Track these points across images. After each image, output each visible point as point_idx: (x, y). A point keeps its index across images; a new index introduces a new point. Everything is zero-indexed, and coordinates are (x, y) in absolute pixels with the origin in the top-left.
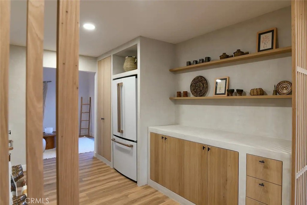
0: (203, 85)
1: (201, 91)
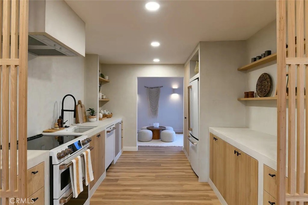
0: (268, 83)
1: (266, 90)
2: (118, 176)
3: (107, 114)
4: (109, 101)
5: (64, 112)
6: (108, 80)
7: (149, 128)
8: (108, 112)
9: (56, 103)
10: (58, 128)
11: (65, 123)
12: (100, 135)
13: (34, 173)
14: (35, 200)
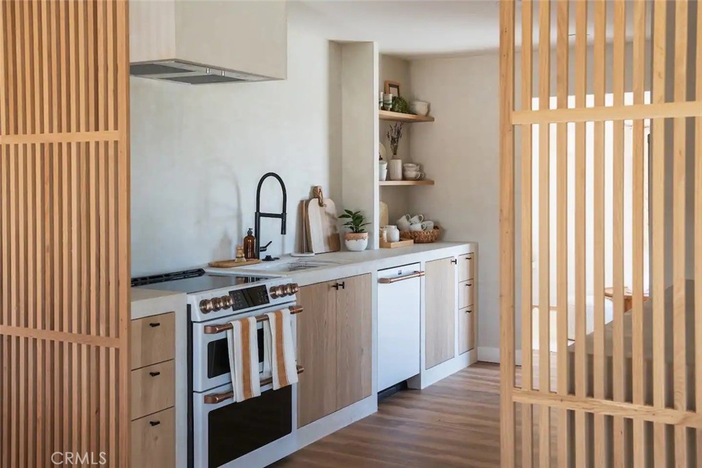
3: (420, 230)
5: (262, 218)
6: (427, 115)
8: (425, 224)
10: (244, 259)
11: (264, 249)
12: (343, 285)
13: (153, 325)
14: (153, 374)
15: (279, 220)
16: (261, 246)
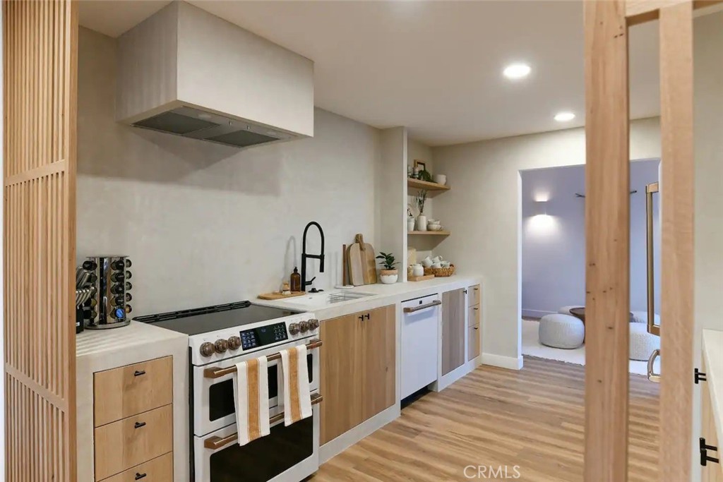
2: (427, 424)
3: (440, 267)
4: (448, 235)
5: (307, 259)
6: (445, 184)
7: (576, 312)
8: (443, 263)
9: (292, 241)
10: (289, 293)
11: (310, 283)
12: (368, 316)
13: (137, 374)
14: (138, 425)
15: (319, 260)
16: (306, 280)
